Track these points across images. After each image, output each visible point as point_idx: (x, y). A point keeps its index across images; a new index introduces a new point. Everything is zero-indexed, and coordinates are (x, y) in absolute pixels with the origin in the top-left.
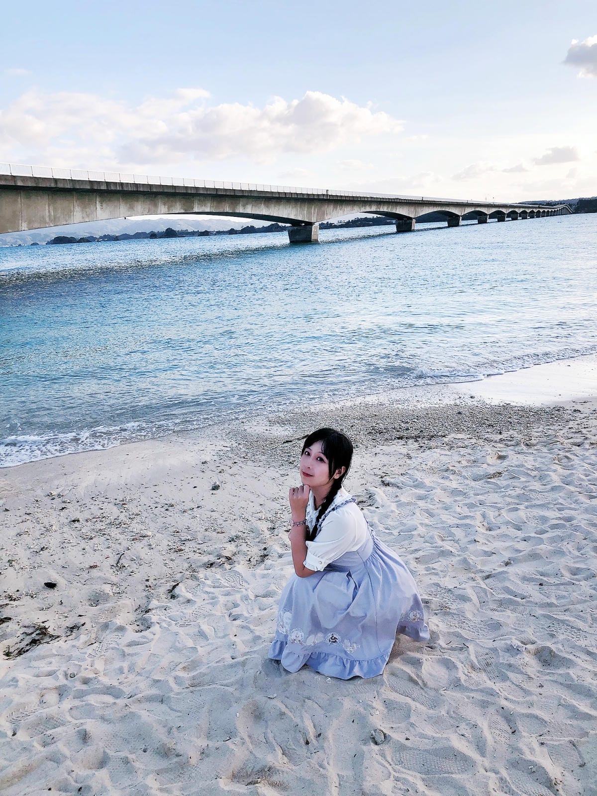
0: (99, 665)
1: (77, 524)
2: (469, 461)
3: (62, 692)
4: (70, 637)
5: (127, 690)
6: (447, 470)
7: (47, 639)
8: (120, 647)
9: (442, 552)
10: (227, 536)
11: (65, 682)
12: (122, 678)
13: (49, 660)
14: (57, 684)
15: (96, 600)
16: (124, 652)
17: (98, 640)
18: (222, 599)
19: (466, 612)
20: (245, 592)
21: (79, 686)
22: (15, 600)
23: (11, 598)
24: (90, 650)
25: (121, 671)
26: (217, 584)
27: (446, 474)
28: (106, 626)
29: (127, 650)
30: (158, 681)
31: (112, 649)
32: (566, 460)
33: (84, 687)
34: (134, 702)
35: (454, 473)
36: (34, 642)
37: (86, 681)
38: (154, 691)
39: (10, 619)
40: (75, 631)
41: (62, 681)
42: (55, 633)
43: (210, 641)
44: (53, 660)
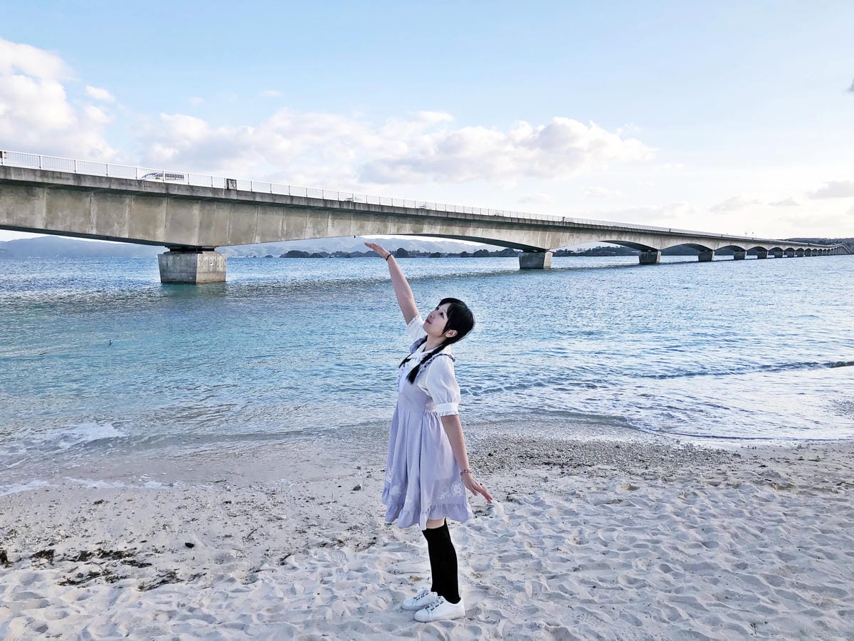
0: (206, 602)
1: (228, 505)
2: (598, 488)
3: (171, 615)
4: (191, 582)
5: (219, 619)
6: (573, 494)
7: (174, 581)
8: (227, 592)
9: (524, 554)
10: (347, 526)
11: (176, 608)
12: (219, 611)
13: (171, 594)
14: (170, 609)
15: (221, 560)
16: (228, 595)
17: (212, 586)
18: (320, 569)
19: (515, 599)
20: (341, 566)
21: (185, 612)
22: (159, 552)
23: (156, 551)
24: (203, 592)
25: (220, 607)
26: (322, 559)
27: (570, 497)
28: (221, 578)
29: (230, 594)
30: (245, 615)
31: (220, 593)
32: (693, 496)
33: (189, 613)
34: (221, 627)
35: (579, 496)
36: (164, 582)
37: (191, 610)
38: (240, 622)
39: (151, 564)
40: (197, 578)
41: (174, 607)
42: (182, 578)
43: (297, 596)
44: (173, 595)
